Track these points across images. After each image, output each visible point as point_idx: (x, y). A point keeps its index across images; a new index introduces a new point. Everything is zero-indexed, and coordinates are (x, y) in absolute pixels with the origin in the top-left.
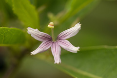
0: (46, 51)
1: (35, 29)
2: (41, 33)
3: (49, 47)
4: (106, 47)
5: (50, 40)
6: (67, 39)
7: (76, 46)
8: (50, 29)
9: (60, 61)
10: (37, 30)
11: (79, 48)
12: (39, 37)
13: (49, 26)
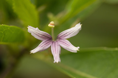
0: (45, 50)
1: (36, 28)
2: (42, 32)
3: (49, 46)
4: (105, 49)
5: (50, 39)
6: (67, 39)
7: (76, 46)
8: (51, 28)
9: (60, 61)
10: (37, 29)
11: (78, 48)
12: (39, 36)
13: (49, 25)
